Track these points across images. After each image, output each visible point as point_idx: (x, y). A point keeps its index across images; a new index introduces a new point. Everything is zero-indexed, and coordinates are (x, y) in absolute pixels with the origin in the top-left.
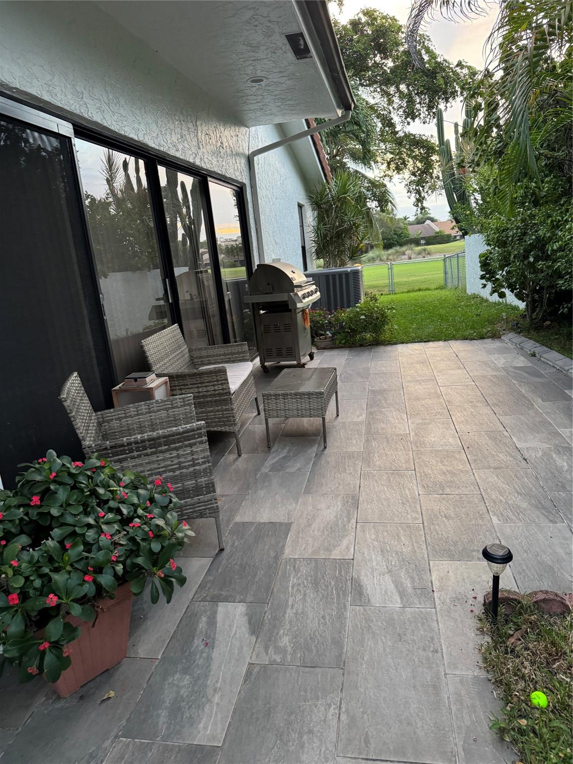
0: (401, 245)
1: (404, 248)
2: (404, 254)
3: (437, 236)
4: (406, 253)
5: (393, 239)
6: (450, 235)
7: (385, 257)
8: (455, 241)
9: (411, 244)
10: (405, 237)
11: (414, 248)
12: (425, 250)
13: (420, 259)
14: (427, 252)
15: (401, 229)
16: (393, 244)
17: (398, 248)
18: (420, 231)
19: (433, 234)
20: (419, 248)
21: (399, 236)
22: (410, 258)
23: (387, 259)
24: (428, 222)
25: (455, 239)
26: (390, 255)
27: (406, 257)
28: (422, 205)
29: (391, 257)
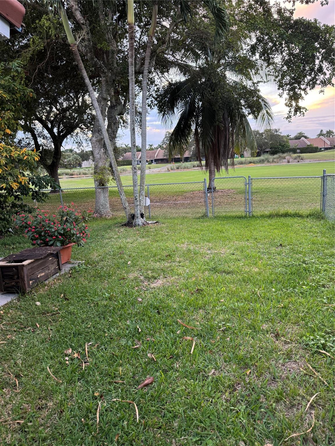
0: (283, 152)
1: (285, 155)
2: (285, 158)
3: (308, 148)
5: (278, 148)
6: (318, 147)
7: (271, 160)
8: (320, 151)
9: (290, 152)
10: (287, 147)
11: (292, 155)
12: (299, 156)
13: (295, 163)
14: (300, 158)
15: (284, 142)
16: (278, 151)
17: (281, 154)
18: (297, 144)
19: (306, 146)
20: (296, 155)
21: (283, 146)
22: (289, 162)
23: (273, 161)
24: (303, 138)
26: (275, 158)
27: (286, 160)
28: (297, 105)
29: (275, 160)
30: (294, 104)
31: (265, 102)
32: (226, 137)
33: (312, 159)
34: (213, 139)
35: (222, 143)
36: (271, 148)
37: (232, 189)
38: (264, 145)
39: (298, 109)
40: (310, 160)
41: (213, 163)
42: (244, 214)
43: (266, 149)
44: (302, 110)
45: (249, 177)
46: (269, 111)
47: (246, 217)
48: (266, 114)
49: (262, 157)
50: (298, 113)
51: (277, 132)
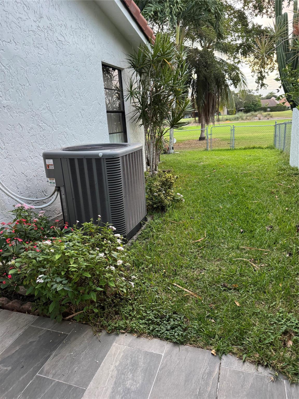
0: (255, 111)
1: (257, 113)
2: (256, 116)
3: (277, 107)
4: (258, 116)
5: (251, 107)
6: (286, 106)
7: (245, 118)
8: (288, 110)
9: (261, 111)
10: (259, 106)
11: (263, 113)
12: (269, 114)
13: (265, 120)
14: (270, 116)
15: (256, 101)
16: (251, 110)
17: (253, 113)
18: (268, 103)
19: (276, 106)
20: (266, 113)
21: (255, 105)
22: (260, 119)
23: (246, 119)
24: (273, 98)
25: (288, 109)
26: (248, 116)
27: (257, 118)
28: (262, 83)
29: (248, 118)
30: (260, 82)
31: (242, 74)
32: (214, 100)
33: (280, 116)
34: (205, 101)
35: (211, 104)
36: (245, 107)
37: (217, 138)
38: (239, 104)
39: (263, 85)
40: (279, 118)
41: (204, 119)
42: (229, 148)
43: (240, 107)
44: (265, 86)
45: (233, 126)
46: (244, 81)
47: (230, 149)
48: (242, 83)
49: (237, 115)
50: (263, 87)
51: (250, 92)
